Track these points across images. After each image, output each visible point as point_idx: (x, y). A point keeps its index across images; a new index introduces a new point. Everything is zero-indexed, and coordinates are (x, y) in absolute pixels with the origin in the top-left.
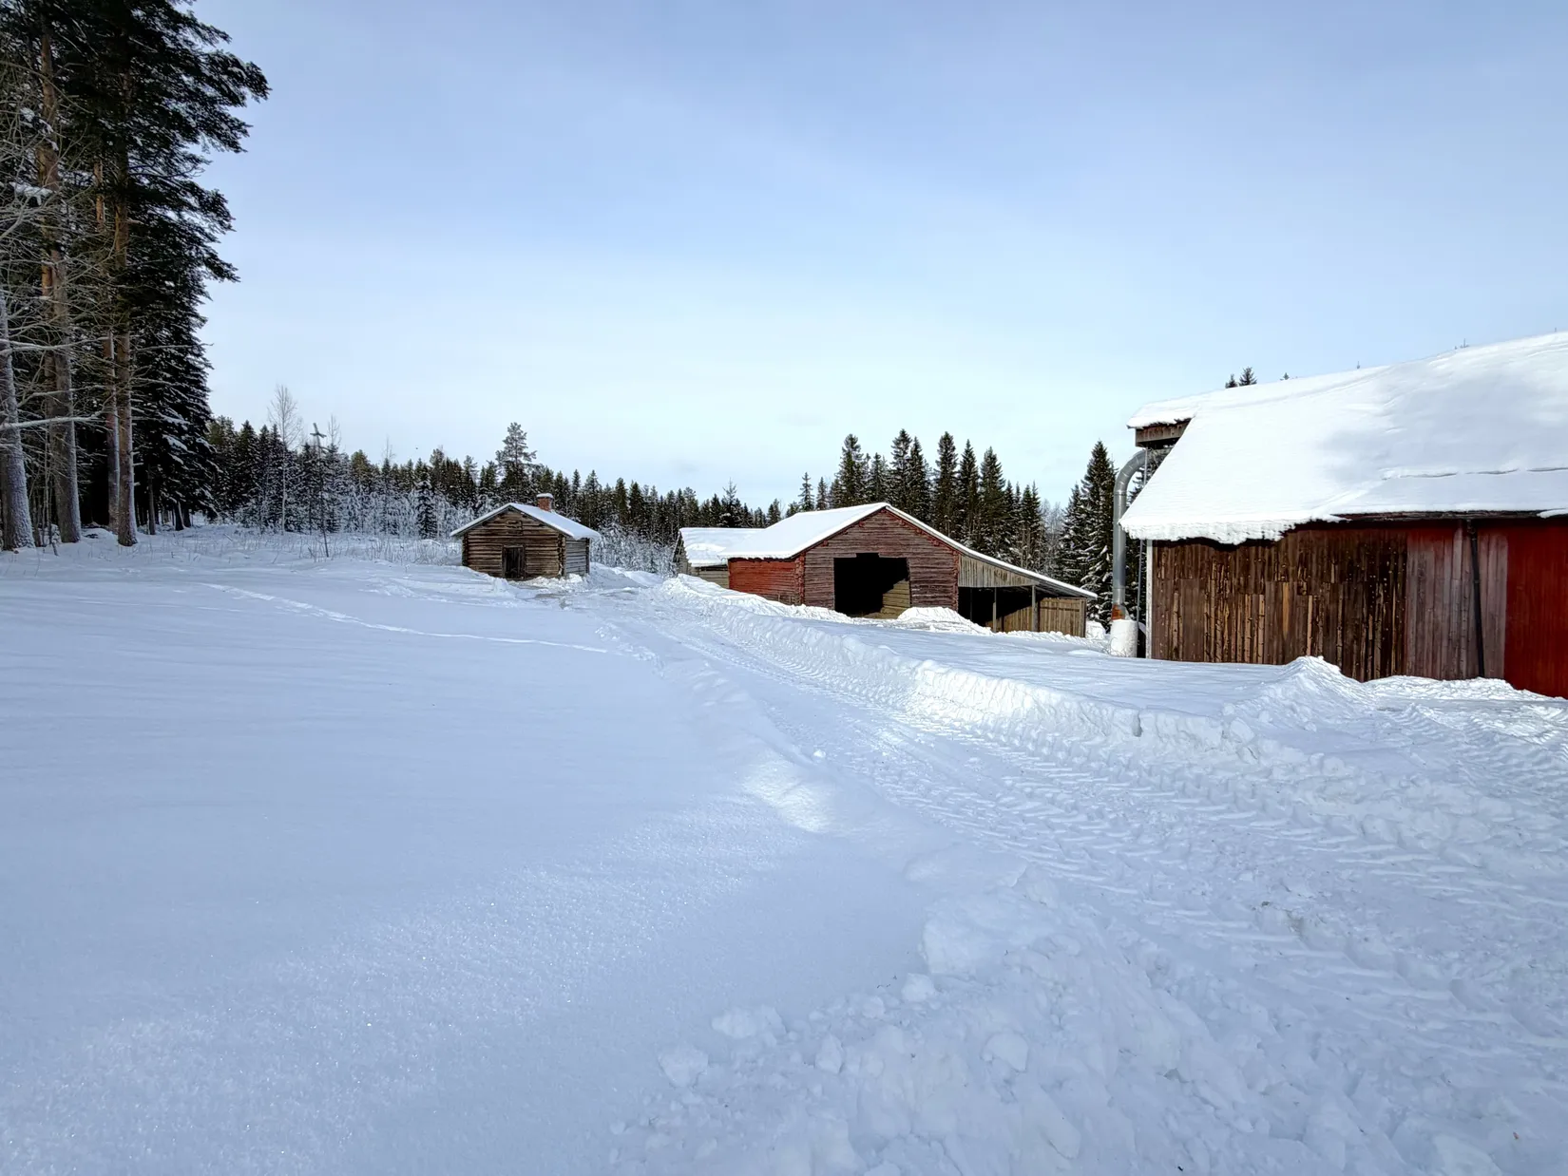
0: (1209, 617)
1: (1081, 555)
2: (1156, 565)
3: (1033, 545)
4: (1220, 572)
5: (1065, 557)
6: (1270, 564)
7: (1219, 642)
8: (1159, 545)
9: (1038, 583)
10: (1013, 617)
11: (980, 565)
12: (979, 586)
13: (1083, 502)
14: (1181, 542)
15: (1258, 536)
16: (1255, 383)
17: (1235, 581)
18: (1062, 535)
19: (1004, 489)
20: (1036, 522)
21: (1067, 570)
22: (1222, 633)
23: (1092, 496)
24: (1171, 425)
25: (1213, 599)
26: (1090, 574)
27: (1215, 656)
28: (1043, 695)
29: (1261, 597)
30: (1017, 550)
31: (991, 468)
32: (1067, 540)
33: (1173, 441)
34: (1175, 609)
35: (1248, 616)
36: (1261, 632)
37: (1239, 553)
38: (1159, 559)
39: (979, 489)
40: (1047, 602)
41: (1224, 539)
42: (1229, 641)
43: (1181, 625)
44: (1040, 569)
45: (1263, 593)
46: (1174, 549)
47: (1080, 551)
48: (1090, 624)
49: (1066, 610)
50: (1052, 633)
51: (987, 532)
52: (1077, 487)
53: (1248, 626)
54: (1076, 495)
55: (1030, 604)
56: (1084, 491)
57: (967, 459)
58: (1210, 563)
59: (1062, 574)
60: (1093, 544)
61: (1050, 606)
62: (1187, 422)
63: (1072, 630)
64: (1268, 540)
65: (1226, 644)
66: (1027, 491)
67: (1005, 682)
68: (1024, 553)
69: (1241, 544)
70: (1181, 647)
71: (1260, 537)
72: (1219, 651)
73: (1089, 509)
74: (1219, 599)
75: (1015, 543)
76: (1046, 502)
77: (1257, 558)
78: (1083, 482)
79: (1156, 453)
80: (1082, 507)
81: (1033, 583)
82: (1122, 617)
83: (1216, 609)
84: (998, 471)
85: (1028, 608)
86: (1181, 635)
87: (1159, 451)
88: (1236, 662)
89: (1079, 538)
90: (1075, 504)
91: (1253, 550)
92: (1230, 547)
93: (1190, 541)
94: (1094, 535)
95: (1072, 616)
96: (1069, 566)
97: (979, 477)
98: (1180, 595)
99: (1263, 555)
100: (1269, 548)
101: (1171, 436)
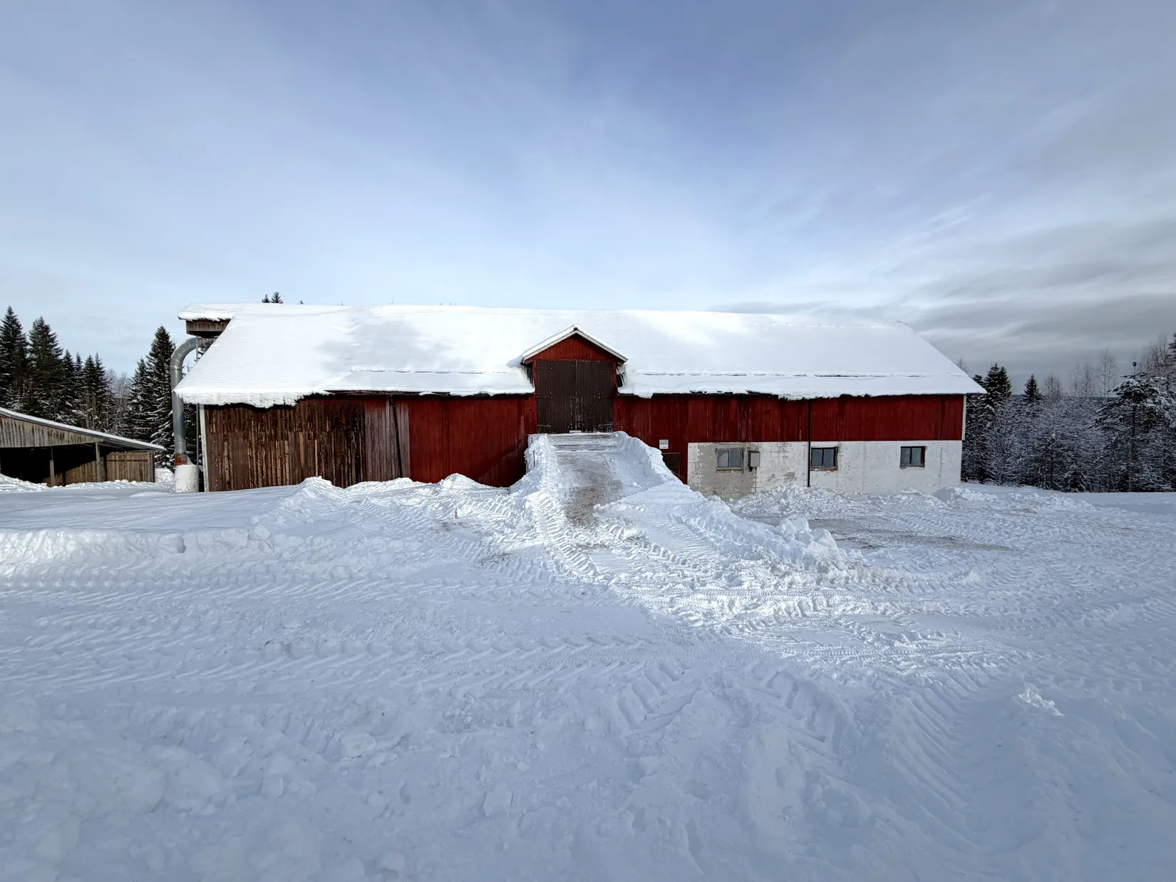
0: (251, 458)
1: (150, 416)
2: (208, 423)
3: (99, 408)
4: (258, 427)
5: (135, 417)
6: (290, 421)
7: (260, 474)
8: (210, 408)
9: (102, 440)
10: (76, 472)
11: (28, 427)
12: (28, 446)
13: (150, 374)
14: (226, 406)
15: (281, 403)
16: (282, 303)
17: (268, 432)
18: (131, 400)
19: (61, 357)
20: (102, 388)
21: (136, 428)
22: (262, 468)
23: (157, 369)
24: (215, 322)
25: (253, 446)
26: (160, 431)
27: (258, 483)
28: (87, 537)
29: (286, 442)
30: (81, 413)
31: (44, 337)
32: (134, 404)
33: (219, 333)
34: (226, 454)
35: (278, 455)
36: (287, 464)
37: (269, 414)
38: (211, 418)
39: (28, 355)
40: (113, 456)
41: (258, 404)
42: (267, 472)
43: (231, 465)
44: (109, 428)
45: (287, 440)
46: (222, 411)
47: (149, 413)
48: (159, 471)
49: (134, 461)
50: (117, 481)
51: (41, 395)
52: (142, 361)
53: (279, 461)
54: (142, 368)
55: (94, 459)
56: (149, 365)
57: (10, 326)
58: (250, 421)
59: (133, 431)
60: (161, 407)
61: (117, 459)
62: (228, 321)
63: (141, 475)
64: (287, 405)
65: (265, 475)
66: (90, 362)
67: (43, 533)
68: (90, 414)
69: (270, 408)
70: (232, 480)
71: (283, 403)
72: (260, 480)
73: (156, 379)
74: (258, 445)
75: (78, 406)
76: (112, 371)
77: (281, 417)
78: (147, 357)
79: (205, 341)
80: (149, 377)
81: (96, 440)
82: (185, 462)
83: (256, 452)
84: (52, 340)
85: (93, 462)
86: (231, 471)
87: (207, 339)
88: (272, 486)
89: (146, 402)
90: (142, 375)
91: (279, 411)
92: (263, 410)
93: (233, 406)
94: (162, 400)
95: (141, 465)
96: (139, 425)
97: (28, 344)
98: (229, 443)
99: (286, 415)
100: (289, 410)
101: (216, 330)
